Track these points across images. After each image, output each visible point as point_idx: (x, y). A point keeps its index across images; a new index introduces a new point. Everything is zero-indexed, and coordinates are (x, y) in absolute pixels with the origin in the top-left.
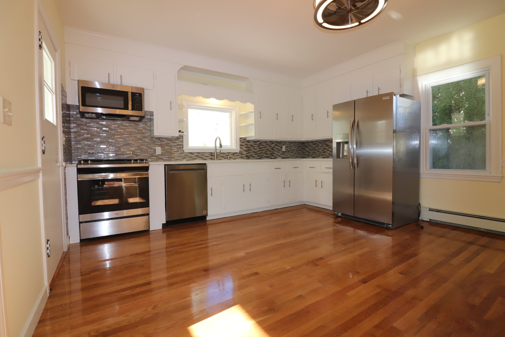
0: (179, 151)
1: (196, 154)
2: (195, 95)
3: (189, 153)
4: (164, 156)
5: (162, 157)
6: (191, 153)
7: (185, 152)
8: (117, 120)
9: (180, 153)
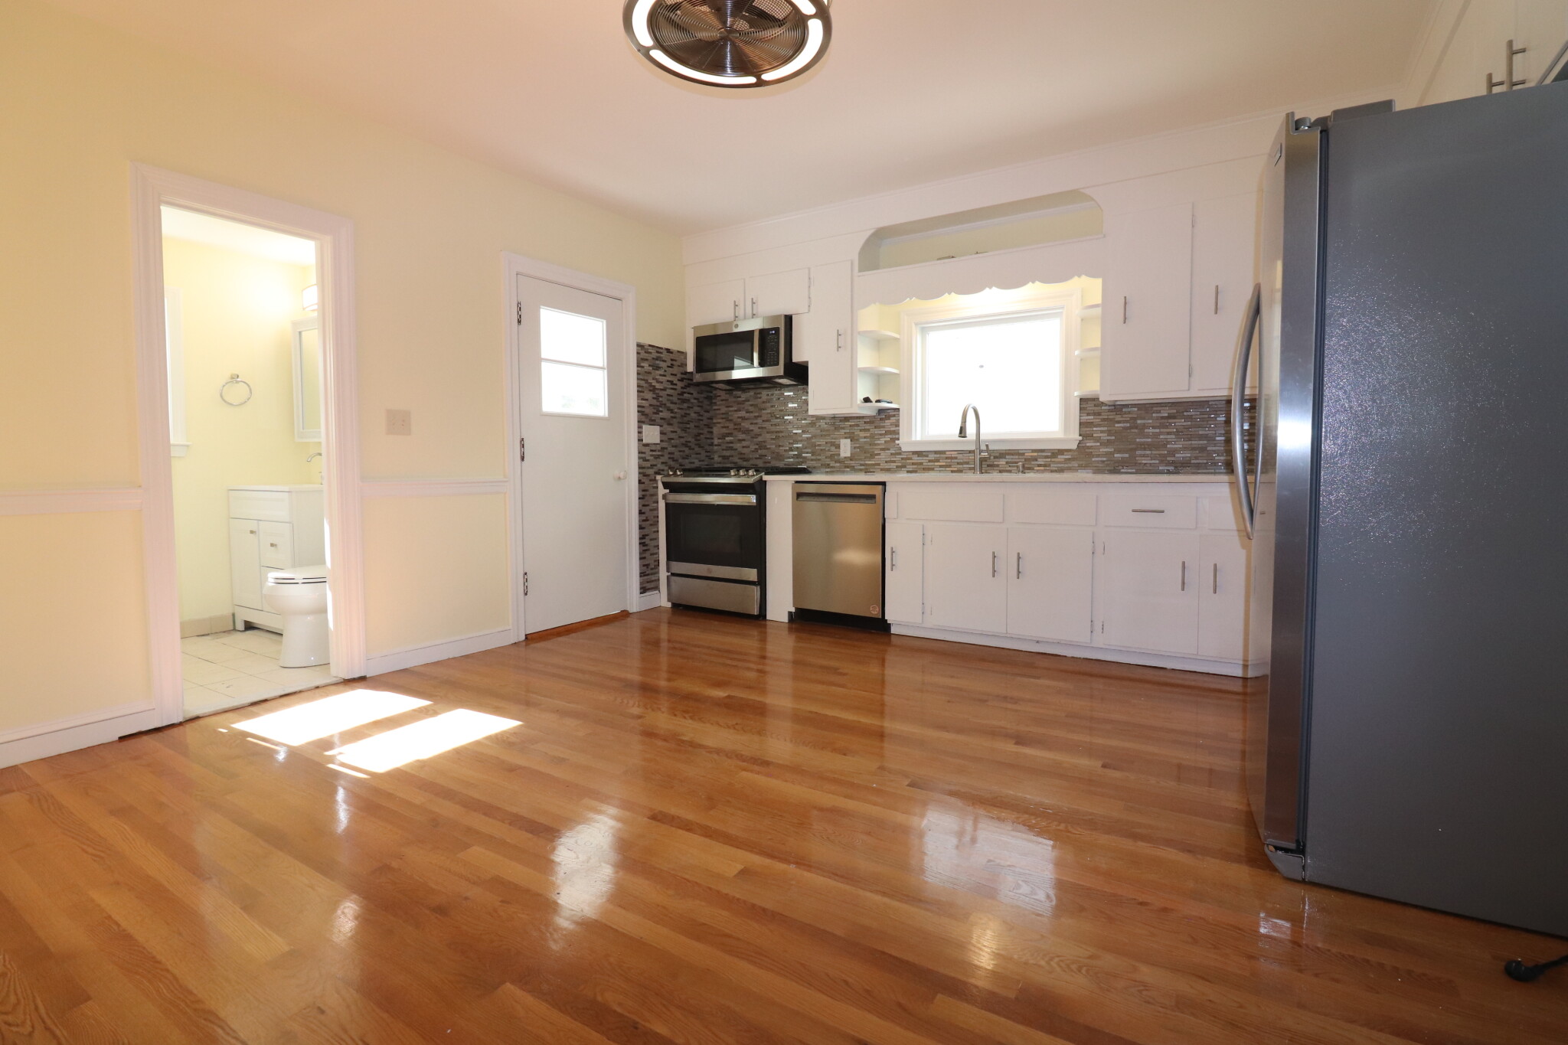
0: (889, 449)
1: (932, 457)
2: (937, 294)
3: (914, 453)
4: (856, 460)
5: (852, 463)
6: (919, 454)
7: (903, 450)
8: (749, 389)
9: (892, 454)
